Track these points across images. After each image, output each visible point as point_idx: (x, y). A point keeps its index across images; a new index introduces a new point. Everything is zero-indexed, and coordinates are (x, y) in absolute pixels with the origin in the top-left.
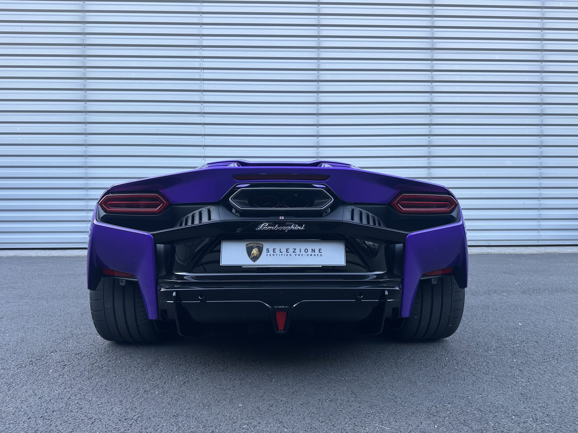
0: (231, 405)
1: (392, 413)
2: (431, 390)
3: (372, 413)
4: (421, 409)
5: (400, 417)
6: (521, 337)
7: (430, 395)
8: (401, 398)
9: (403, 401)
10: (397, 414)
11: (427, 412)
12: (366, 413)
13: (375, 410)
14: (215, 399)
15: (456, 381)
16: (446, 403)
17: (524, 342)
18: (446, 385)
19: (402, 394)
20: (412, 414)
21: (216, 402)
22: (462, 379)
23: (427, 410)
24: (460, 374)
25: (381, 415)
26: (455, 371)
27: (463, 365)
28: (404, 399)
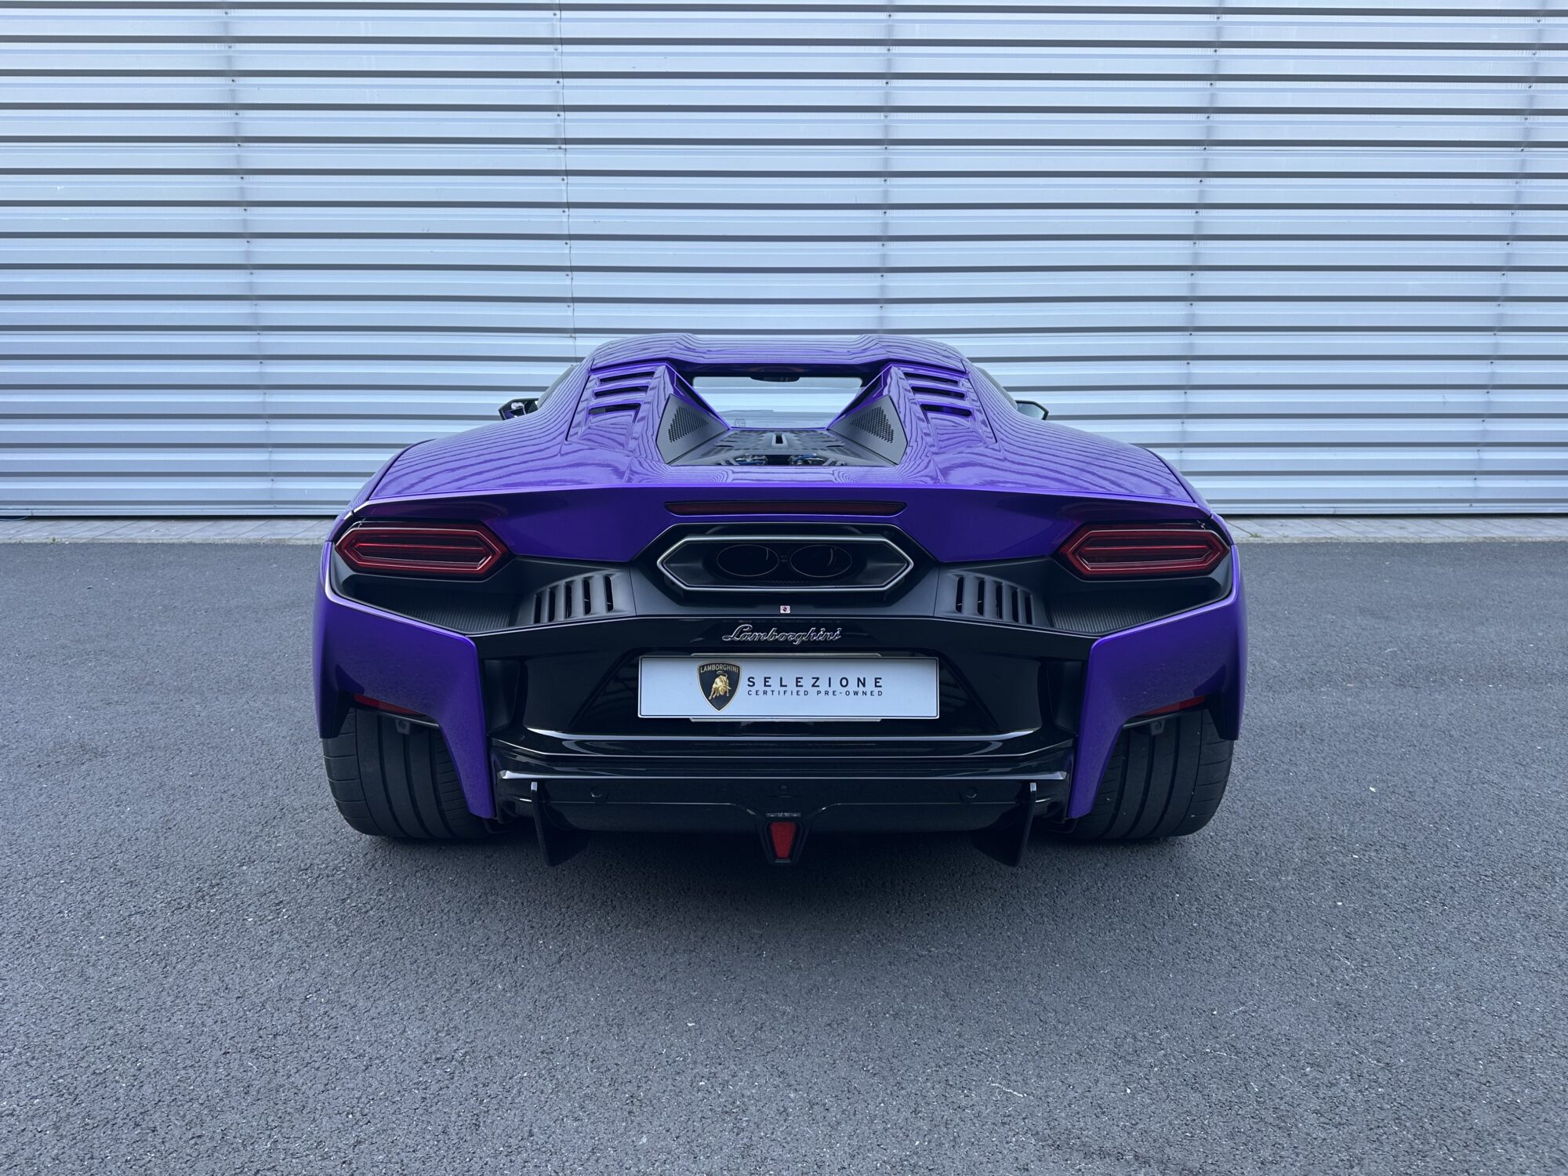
0: (670, 1025)
1: (1034, 1054)
2: (1128, 990)
3: (987, 1053)
4: (1099, 1044)
5: (1051, 1063)
6: (1367, 832)
7: (1125, 1003)
8: (1056, 1013)
9: (1062, 1019)
10: (1044, 1055)
11: (1111, 1052)
12: (974, 1052)
13: (994, 1043)
14: (633, 1007)
15: (1189, 963)
16: (1159, 1026)
17: (1373, 848)
18: (1166, 976)
19: (1060, 1001)
20: (1077, 1056)
21: (636, 1014)
22: (1205, 960)
23: (1111, 1047)
24: (1201, 944)
25: (1008, 1058)
26: (1191, 935)
27: (1212, 916)
28: (1064, 1014)
